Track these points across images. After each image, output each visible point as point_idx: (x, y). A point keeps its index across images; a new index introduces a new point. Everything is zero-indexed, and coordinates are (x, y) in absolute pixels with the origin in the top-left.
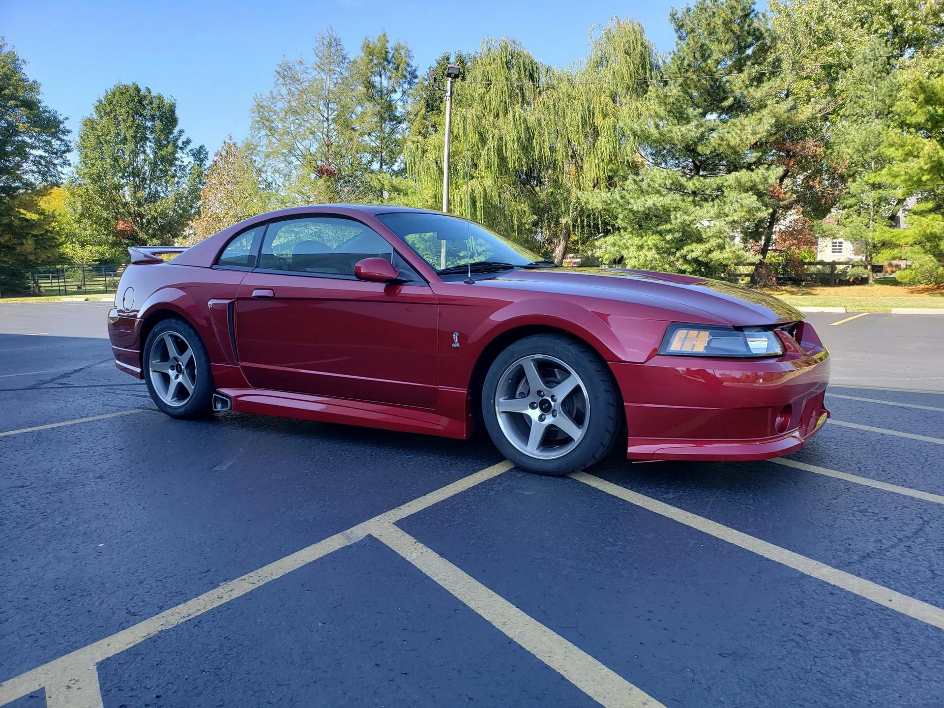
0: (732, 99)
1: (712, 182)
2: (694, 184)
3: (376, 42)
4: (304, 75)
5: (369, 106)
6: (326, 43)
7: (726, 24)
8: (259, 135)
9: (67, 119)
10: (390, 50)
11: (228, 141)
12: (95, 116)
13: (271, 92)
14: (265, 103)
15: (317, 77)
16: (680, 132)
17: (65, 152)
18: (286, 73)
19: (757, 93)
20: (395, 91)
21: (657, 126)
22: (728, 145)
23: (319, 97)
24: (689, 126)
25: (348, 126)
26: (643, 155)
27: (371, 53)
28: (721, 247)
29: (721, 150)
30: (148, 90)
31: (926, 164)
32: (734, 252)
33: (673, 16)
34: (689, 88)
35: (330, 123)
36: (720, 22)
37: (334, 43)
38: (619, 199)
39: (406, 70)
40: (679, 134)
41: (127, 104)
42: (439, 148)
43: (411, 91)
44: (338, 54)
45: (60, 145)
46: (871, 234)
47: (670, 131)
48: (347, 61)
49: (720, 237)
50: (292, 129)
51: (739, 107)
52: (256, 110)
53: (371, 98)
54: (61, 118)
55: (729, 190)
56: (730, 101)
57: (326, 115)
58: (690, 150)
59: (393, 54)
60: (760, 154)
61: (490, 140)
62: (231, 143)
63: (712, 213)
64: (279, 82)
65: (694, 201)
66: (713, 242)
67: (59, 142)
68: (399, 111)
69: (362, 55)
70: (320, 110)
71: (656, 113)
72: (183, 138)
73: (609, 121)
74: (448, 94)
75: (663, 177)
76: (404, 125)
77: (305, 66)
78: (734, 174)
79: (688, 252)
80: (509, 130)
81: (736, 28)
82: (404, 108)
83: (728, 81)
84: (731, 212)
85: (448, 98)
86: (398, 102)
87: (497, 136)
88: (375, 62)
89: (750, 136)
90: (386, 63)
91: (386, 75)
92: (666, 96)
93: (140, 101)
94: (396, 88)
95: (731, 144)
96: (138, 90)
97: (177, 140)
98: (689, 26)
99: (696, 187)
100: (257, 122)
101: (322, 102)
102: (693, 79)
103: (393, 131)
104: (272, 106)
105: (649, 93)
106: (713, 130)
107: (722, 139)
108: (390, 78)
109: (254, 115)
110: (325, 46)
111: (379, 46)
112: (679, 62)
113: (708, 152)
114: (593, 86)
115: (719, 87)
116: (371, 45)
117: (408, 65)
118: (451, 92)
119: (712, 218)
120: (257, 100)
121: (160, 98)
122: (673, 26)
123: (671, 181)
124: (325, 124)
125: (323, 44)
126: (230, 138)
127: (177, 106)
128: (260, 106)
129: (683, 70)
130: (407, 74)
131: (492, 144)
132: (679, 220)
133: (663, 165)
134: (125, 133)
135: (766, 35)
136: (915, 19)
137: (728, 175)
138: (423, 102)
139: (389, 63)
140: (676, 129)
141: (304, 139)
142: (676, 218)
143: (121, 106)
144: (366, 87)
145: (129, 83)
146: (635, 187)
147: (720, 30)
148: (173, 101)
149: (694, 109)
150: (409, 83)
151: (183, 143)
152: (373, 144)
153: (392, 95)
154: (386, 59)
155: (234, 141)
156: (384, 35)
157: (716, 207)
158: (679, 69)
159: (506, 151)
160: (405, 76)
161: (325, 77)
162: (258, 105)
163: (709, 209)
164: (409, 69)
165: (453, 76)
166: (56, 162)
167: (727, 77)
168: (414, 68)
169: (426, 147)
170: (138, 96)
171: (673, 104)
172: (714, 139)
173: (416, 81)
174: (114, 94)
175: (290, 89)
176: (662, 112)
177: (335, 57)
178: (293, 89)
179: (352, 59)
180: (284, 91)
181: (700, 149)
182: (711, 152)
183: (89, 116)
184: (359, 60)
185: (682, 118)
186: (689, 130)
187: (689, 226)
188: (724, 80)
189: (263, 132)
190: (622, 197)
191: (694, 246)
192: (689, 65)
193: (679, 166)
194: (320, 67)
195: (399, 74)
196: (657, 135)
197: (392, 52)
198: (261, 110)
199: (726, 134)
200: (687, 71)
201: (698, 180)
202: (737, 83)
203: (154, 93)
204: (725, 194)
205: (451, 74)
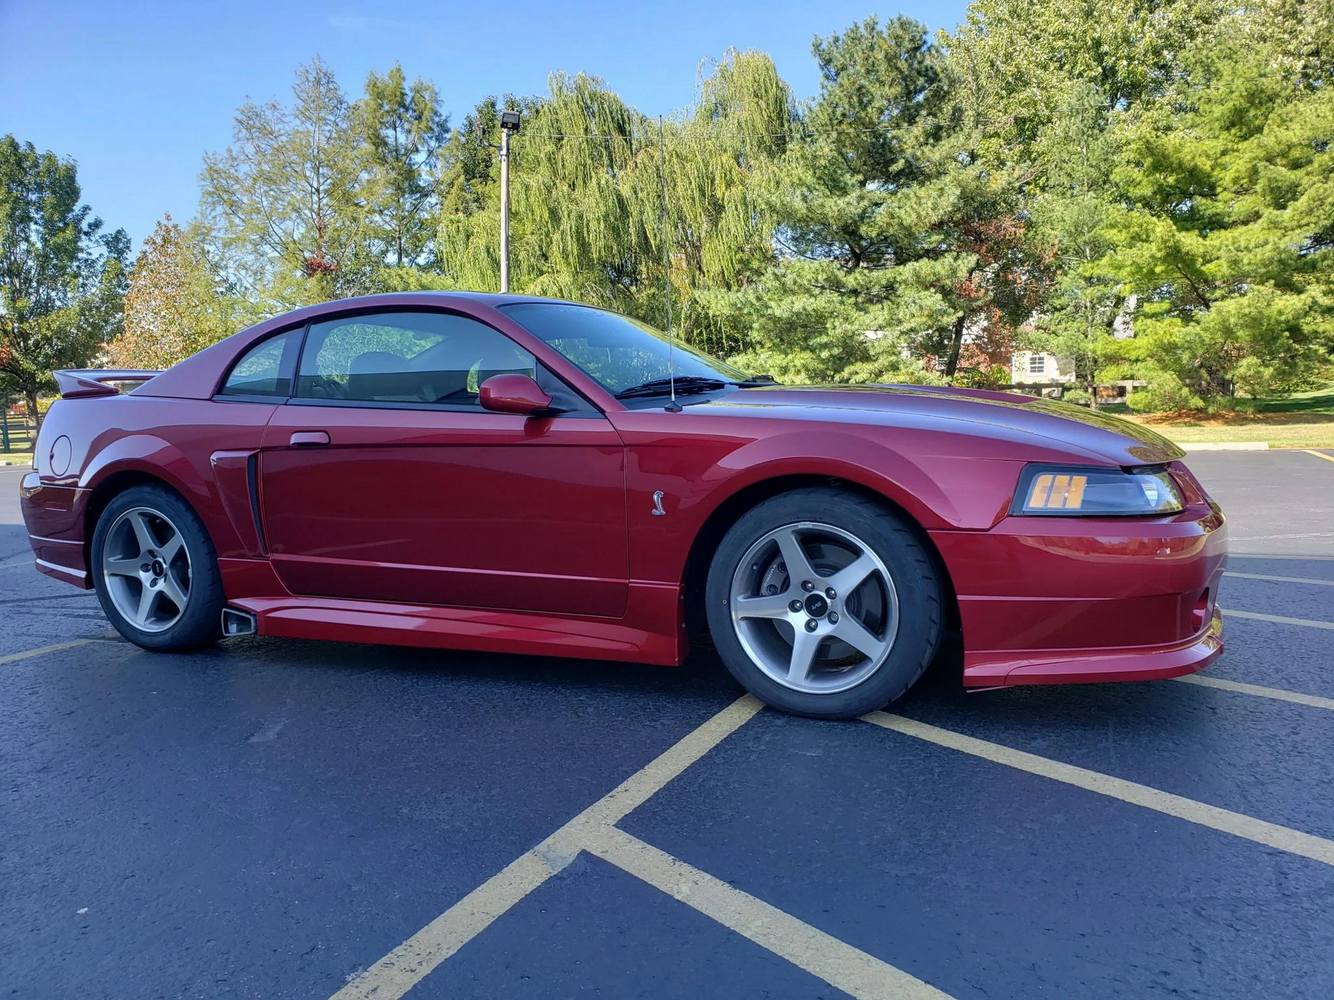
0: (903, 161)
1: (880, 276)
2: (856, 279)
3: (386, 78)
4: (280, 126)
5: (380, 172)
6: (311, 78)
7: (890, 59)
8: (214, 214)
10: (407, 91)
11: (164, 222)
13: (230, 151)
14: (221, 166)
15: (300, 129)
16: (836, 207)
18: (251, 122)
19: (935, 154)
20: (417, 151)
21: (805, 199)
22: (901, 224)
23: (305, 158)
24: (847, 199)
25: (348, 199)
26: (782, 240)
27: (380, 95)
28: (894, 367)
29: (891, 231)
30: (31, 146)
31: (1160, 250)
32: (912, 373)
33: (817, 47)
34: (844, 146)
35: (321, 196)
36: (881, 56)
37: (324, 80)
38: (754, 301)
39: (433, 120)
40: (835, 209)
42: (492, 232)
43: (440, 150)
44: (331, 96)
46: (1091, 346)
47: (822, 206)
48: (344, 106)
49: (894, 353)
50: (265, 204)
51: (913, 174)
52: (208, 176)
53: (383, 161)
55: (903, 286)
56: (901, 164)
57: (315, 185)
58: (850, 232)
59: (413, 98)
60: (942, 237)
61: (565, 219)
62: (170, 225)
63: (881, 321)
64: (241, 135)
65: (856, 304)
66: (883, 361)
68: (425, 179)
69: (367, 97)
70: (305, 176)
71: (800, 180)
72: (90, 219)
73: (736, 191)
74: (504, 152)
75: (813, 270)
76: (433, 199)
77: (281, 112)
78: (911, 266)
79: (851, 374)
80: (592, 204)
81: (903, 65)
82: (432, 175)
83: (894, 137)
84: (908, 317)
85: (504, 157)
86: (423, 166)
87: (574, 214)
88: (387, 108)
89: (930, 212)
90: (402, 110)
91: (402, 128)
92: (815, 157)
93: (19, 163)
94: (419, 146)
95: (905, 223)
96: (14, 146)
97: (80, 221)
98: (839, 61)
99: (859, 284)
100: (210, 194)
101: (308, 165)
102: (847, 134)
103: (416, 208)
104: (232, 171)
105: (788, 153)
106: (877, 205)
107: (892, 216)
108: (409, 131)
109: (204, 183)
110: (311, 84)
111: (392, 85)
112: (830, 110)
113: (874, 235)
114: (709, 142)
115: (883, 145)
116: (379, 84)
117: (436, 113)
118: (508, 149)
119: (881, 328)
120: (208, 161)
121: (50, 158)
122: (817, 61)
123: (825, 276)
124: (315, 198)
125: (307, 79)
126: (168, 218)
127: (78, 170)
128: (213, 172)
129: (836, 122)
130: (434, 127)
131: (567, 224)
132: (839, 331)
133: (809, 254)
135: (941, 75)
136: (1130, 59)
137: (902, 267)
138: (459, 165)
139: (407, 110)
140: (830, 202)
141: (284, 219)
142: (835, 328)
144: (374, 144)
146: (776, 284)
147: (883, 67)
148: (72, 162)
149: (852, 176)
150: (437, 139)
151: (90, 226)
152: (388, 227)
153: (412, 156)
154: (402, 105)
155: (173, 222)
156: (399, 70)
157: (886, 312)
158: (831, 120)
159: (589, 235)
160: (431, 129)
161: (312, 129)
162: (211, 169)
163: (878, 313)
164: (437, 119)
165: (510, 126)
167: (894, 132)
168: (443, 118)
169: (470, 229)
170: (15, 154)
171: (825, 167)
172: (881, 216)
173: (448, 136)
175: (259, 147)
176: (809, 178)
177: (327, 100)
178: (263, 146)
179: (352, 103)
180: (250, 149)
181: (863, 229)
182: (878, 235)
184: (362, 105)
185: (838, 188)
186: (848, 203)
187: (851, 337)
188: (889, 135)
189: (219, 209)
190: (759, 299)
191: (858, 366)
192: (844, 115)
193: (830, 256)
194: (304, 115)
195: (423, 125)
196: (805, 211)
197: (411, 95)
198: (216, 176)
199: (897, 209)
200: (840, 123)
201: (861, 273)
202: (909, 138)
203: (40, 150)
204: (898, 293)
205: (507, 123)
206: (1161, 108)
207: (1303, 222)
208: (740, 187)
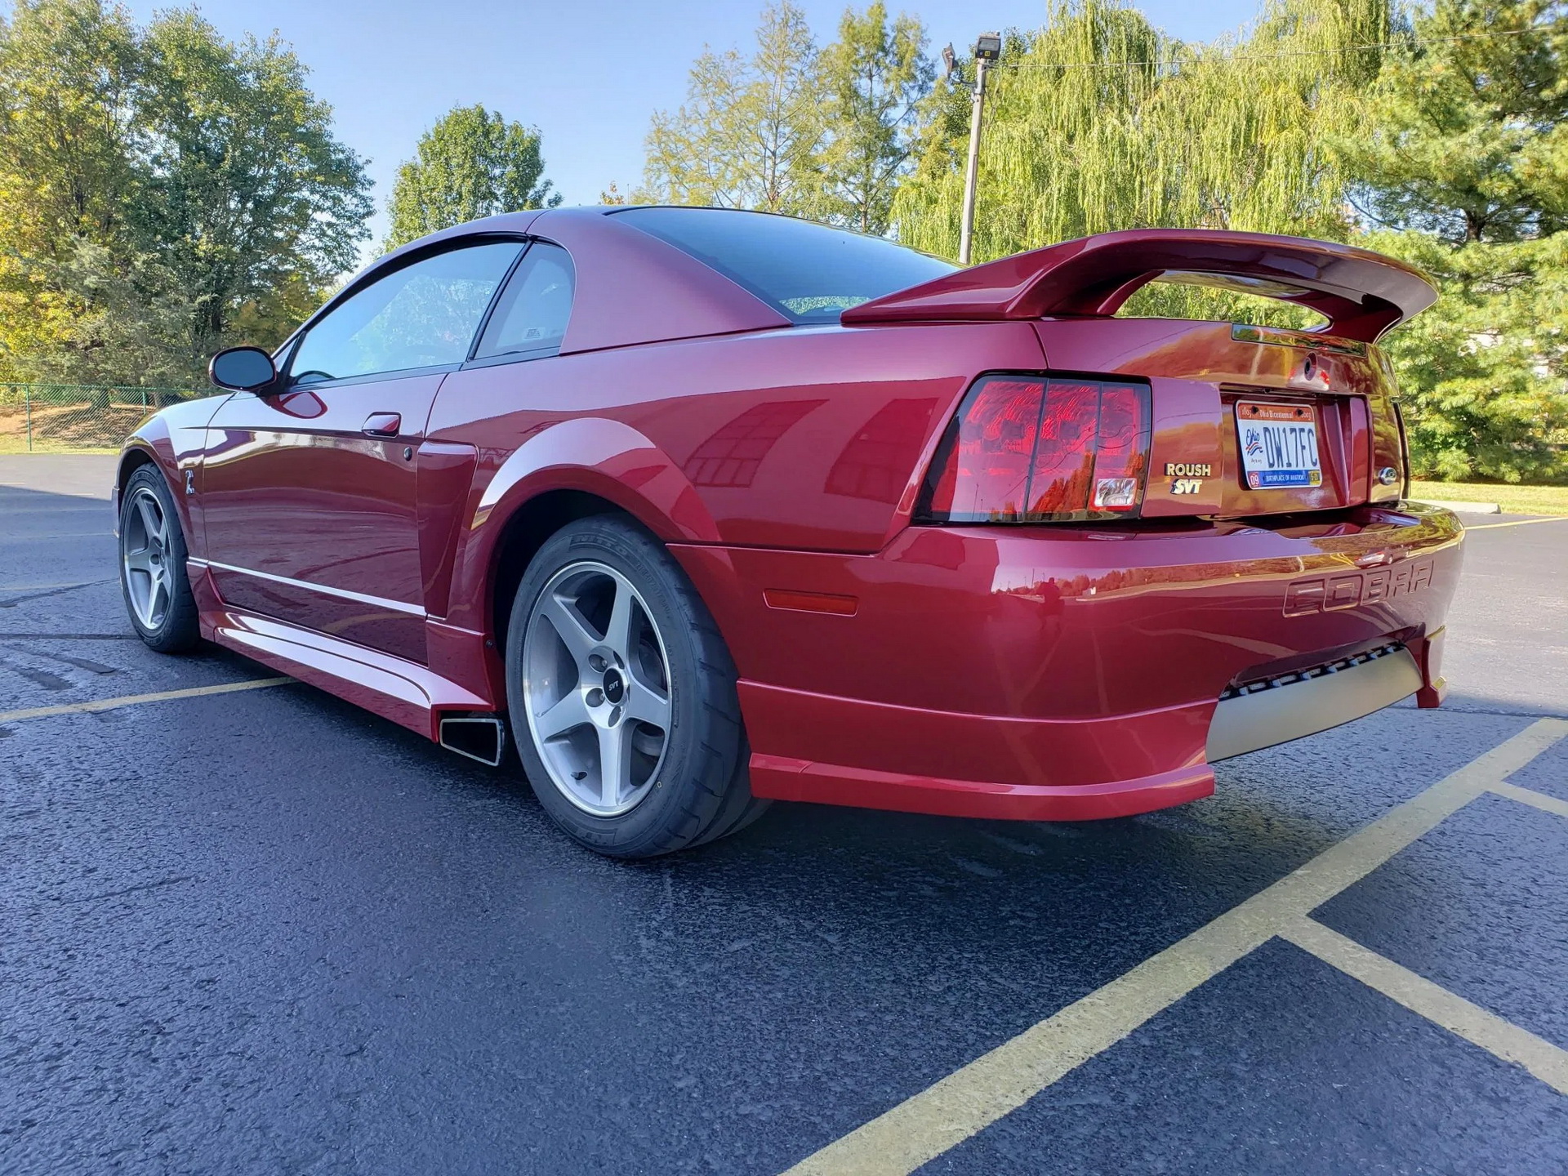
1: (1509, 253)
2: (1468, 257)
3: (865, 17)
4: (739, 78)
5: (846, 128)
6: (778, 20)
8: (658, 182)
9: (368, 162)
10: (888, 31)
11: (609, 193)
12: (420, 161)
13: (683, 109)
14: (671, 127)
15: (760, 80)
16: (1443, 151)
17: (363, 216)
18: (709, 76)
20: (895, 105)
21: (1394, 141)
22: (1553, 176)
23: (761, 114)
24: (1465, 138)
25: (808, 163)
26: (1359, 204)
27: (855, 38)
28: (1519, 386)
29: (1536, 186)
30: (499, 117)
32: (1548, 397)
34: (1471, 63)
35: (778, 161)
37: (793, 20)
39: (917, 66)
41: (466, 140)
42: (956, 197)
43: (922, 103)
44: (798, 40)
45: (357, 206)
47: (1424, 150)
48: (813, 51)
49: (1520, 366)
50: (712, 170)
52: (656, 140)
53: (848, 115)
54: (360, 162)
55: (1546, 268)
57: (771, 146)
58: (1466, 188)
59: (895, 38)
61: (1054, 178)
62: (613, 195)
63: (1504, 317)
64: (696, 90)
65: (1465, 293)
66: (1502, 377)
67: (355, 201)
68: (901, 140)
69: (840, 41)
70: (760, 137)
71: (1394, 116)
72: (550, 195)
73: (1292, 135)
74: (978, 90)
75: (1398, 244)
76: (906, 164)
77: (741, 61)
78: (1562, 238)
79: (1445, 394)
80: (1090, 159)
82: (908, 132)
84: (1548, 314)
85: (979, 97)
86: (900, 124)
87: (1067, 172)
88: (862, 52)
90: (881, 54)
91: (880, 76)
92: (1419, 80)
93: (486, 134)
94: (897, 98)
95: (1558, 173)
96: (483, 116)
97: (541, 197)
99: (1471, 265)
100: (657, 160)
101: (765, 123)
102: (1479, 44)
103: (889, 173)
104: (684, 133)
105: (1380, 79)
106: (1517, 149)
107: (1538, 163)
108: (887, 81)
109: (650, 147)
110: (777, 27)
111: (871, 22)
112: (1451, 10)
113: (1504, 192)
114: (1263, 70)
115: (1537, 60)
116: (855, 24)
117: (920, 56)
118: (984, 86)
119: (1501, 331)
120: (657, 121)
121: (516, 128)
123: (1415, 252)
124: (769, 163)
125: (774, 22)
126: (613, 189)
127: (542, 141)
128: (661, 133)
129: (1460, 27)
130: (917, 73)
131: (1057, 185)
132: (1428, 331)
133: (1401, 224)
134: (461, 187)
137: (1546, 240)
138: (941, 120)
139: (887, 54)
140: (1434, 145)
141: (731, 188)
142: (1423, 326)
143: (456, 143)
144: (843, 96)
145: (469, 105)
148: (537, 133)
149: (1479, 106)
150: (921, 89)
151: (550, 202)
152: (851, 198)
153: (888, 111)
154: (883, 49)
155: (619, 193)
156: (880, 6)
157: (1513, 305)
158: (1452, 23)
159: (1084, 199)
160: (914, 77)
161: (772, 80)
162: (659, 130)
163: (1502, 308)
164: (921, 64)
165: (987, 54)
166: (351, 232)
168: (930, 62)
169: (935, 195)
170: (484, 126)
171: (1434, 93)
172: (1521, 165)
173: (933, 84)
174: (447, 123)
175: (713, 103)
176: (1409, 112)
177: (793, 45)
178: (719, 103)
179: (822, 47)
180: (704, 107)
181: (1486, 185)
182: (1511, 192)
183: (411, 161)
184: (834, 49)
185: (1449, 120)
186: (1464, 146)
187: (1452, 342)
189: (665, 178)
191: (1458, 384)
192: (1474, 15)
193: (1434, 228)
194: (765, 63)
195: (903, 73)
196: (1393, 159)
197: (893, 35)
198: (664, 139)
199: (1548, 154)
200: (1468, 26)
201: (1478, 250)
203: (508, 122)
204: (1537, 279)
205: (984, 51)
208: (1298, 129)
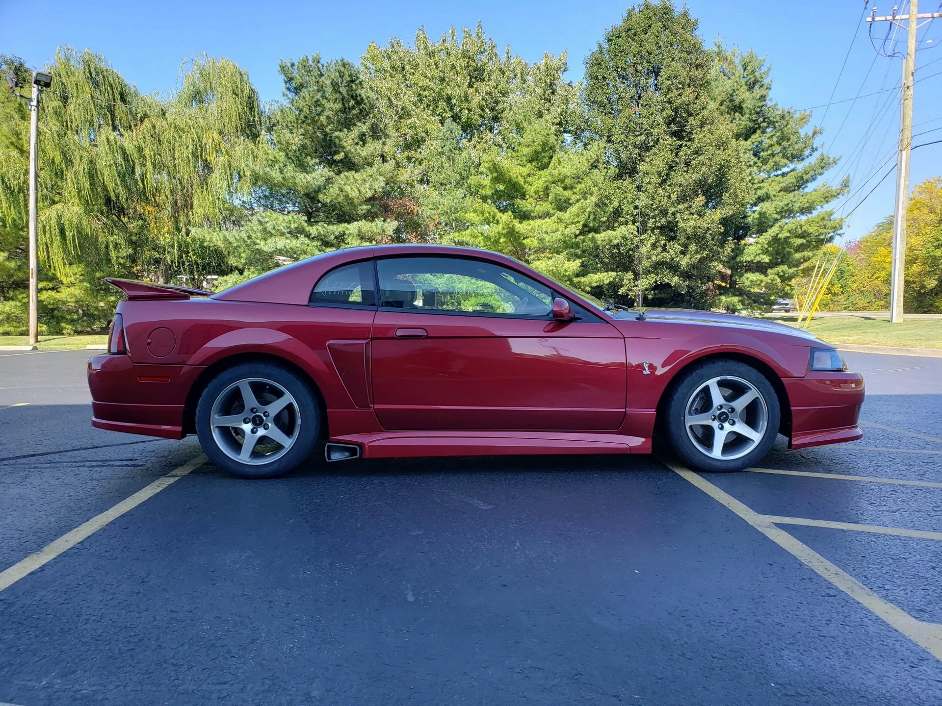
0: (343, 154)
1: (335, 229)
2: (317, 230)
7: (335, 86)
19: (364, 152)
21: (280, 171)
22: (347, 196)
24: (312, 175)
31: (504, 229)
33: (283, 68)
36: (328, 82)
38: (246, 239)
40: (304, 181)
47: (294, 178)
51: (349, 165)
56: (341, 155)
58: (312, 196)
60: (370, 207)
61: (77, 162)
65: (317, 246)
73: (224, 159)
74: (34, 103)
75: (285, 221)
78: (355, 224)
81: (343, 90)
83: (337, 137)
85: (33, 108)
87: (85, 159)
89: (368, 190)
95: (350, 195)
98: (298, 80)
99: (320, 233)
105: (261, 137)
107: (341, 190)
112: (297, 113)
113: (327, 201)
115: (329, 141)
118: (38, 102)
122: (282, 78)
123: (296, 225)
129: (300, 121)
131: (80, 166)
135: (366, 101)
136: (469, 110)
137: (347, 224)
140: (299, 176)
146: (260, 227)
147: (329, 90)
158: (297, 119)
165: (42, 83)
167: (337, 134)
171: (294, 151)
172: (333, 190)
176: (281, 156)
181: (321, 196)
182: (330, 201)
185: (303, 167)
188: (334, 135)
190: (249, 237)
192: (306, 117)
196: (280, 179)
199: (344, 186)
200: (305, 122)
202: (347, 139)
204: (346, 242)
205: (40, 81)
206: (486, 142)
207: (575, 221)
208: (227, 156)
